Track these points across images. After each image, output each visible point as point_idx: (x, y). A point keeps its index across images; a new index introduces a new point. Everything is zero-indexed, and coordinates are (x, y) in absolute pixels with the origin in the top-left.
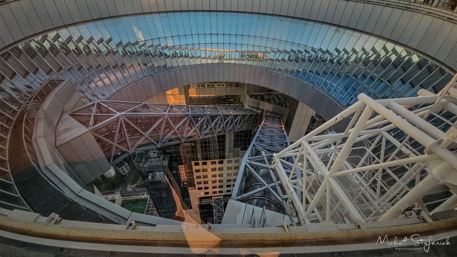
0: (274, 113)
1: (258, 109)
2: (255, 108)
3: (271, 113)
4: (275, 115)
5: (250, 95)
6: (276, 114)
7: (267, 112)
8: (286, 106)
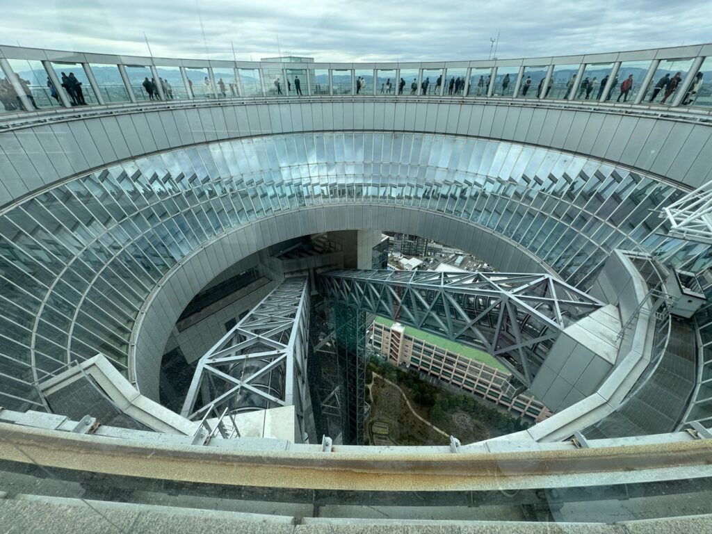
0: (325, 266)
1: (301, 271)
2: (296, 271)
3: (322, 267)
4: (327, 269)
5: (279, 257)
6: (329, 266)
7: (315, 269)
8: (335, 251)
